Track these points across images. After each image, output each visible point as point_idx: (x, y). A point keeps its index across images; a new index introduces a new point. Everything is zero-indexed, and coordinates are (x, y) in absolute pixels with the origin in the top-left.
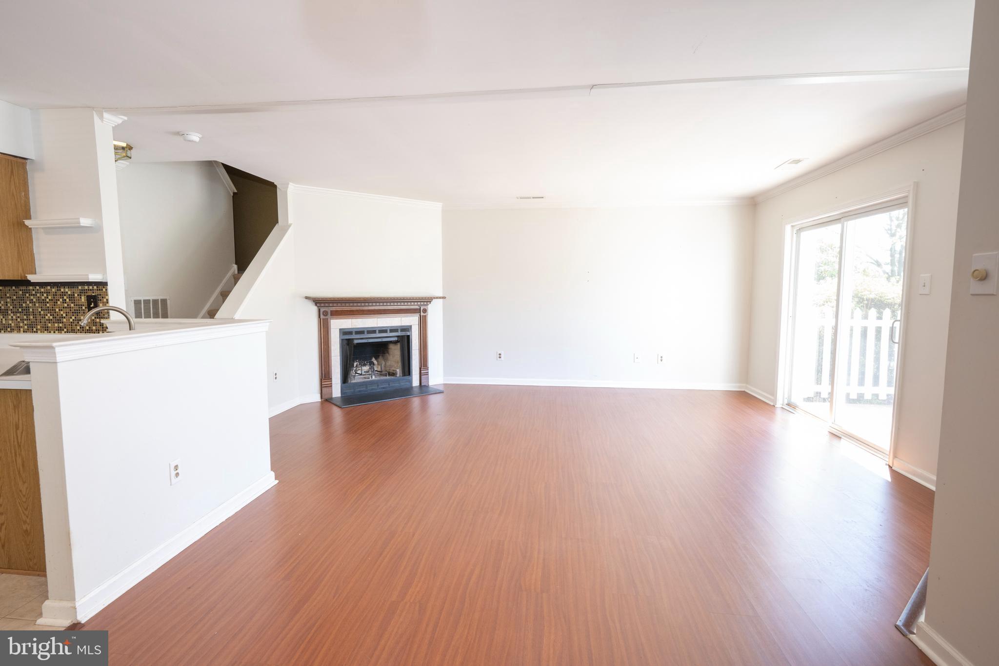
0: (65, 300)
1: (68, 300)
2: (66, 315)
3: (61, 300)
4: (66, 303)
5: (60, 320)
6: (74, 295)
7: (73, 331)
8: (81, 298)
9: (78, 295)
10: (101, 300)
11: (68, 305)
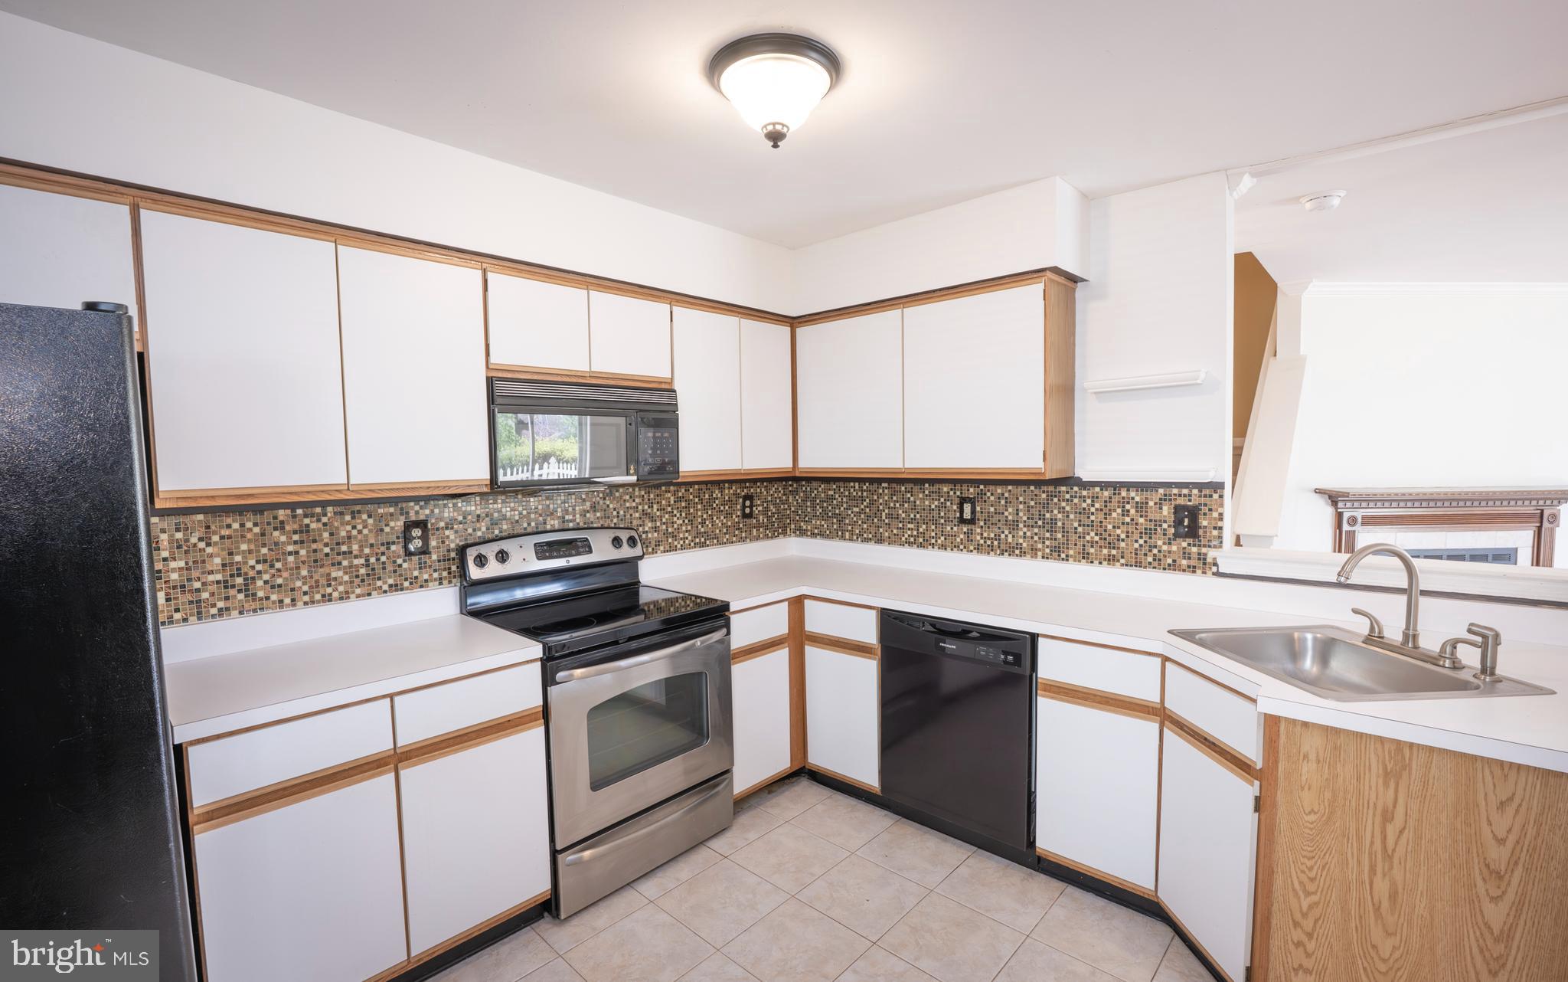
0: (1128, 511)
1: (1133, 511)
2: (1127, 536)
3: (1119, 511)
4: (1128, 515)
5: (1114, 544)
6: (1147, 503)
7: (1138, 564)
8: (1161, 508)
9: (1156, 504)
10: (1205, 514)
11: (1132, 520)
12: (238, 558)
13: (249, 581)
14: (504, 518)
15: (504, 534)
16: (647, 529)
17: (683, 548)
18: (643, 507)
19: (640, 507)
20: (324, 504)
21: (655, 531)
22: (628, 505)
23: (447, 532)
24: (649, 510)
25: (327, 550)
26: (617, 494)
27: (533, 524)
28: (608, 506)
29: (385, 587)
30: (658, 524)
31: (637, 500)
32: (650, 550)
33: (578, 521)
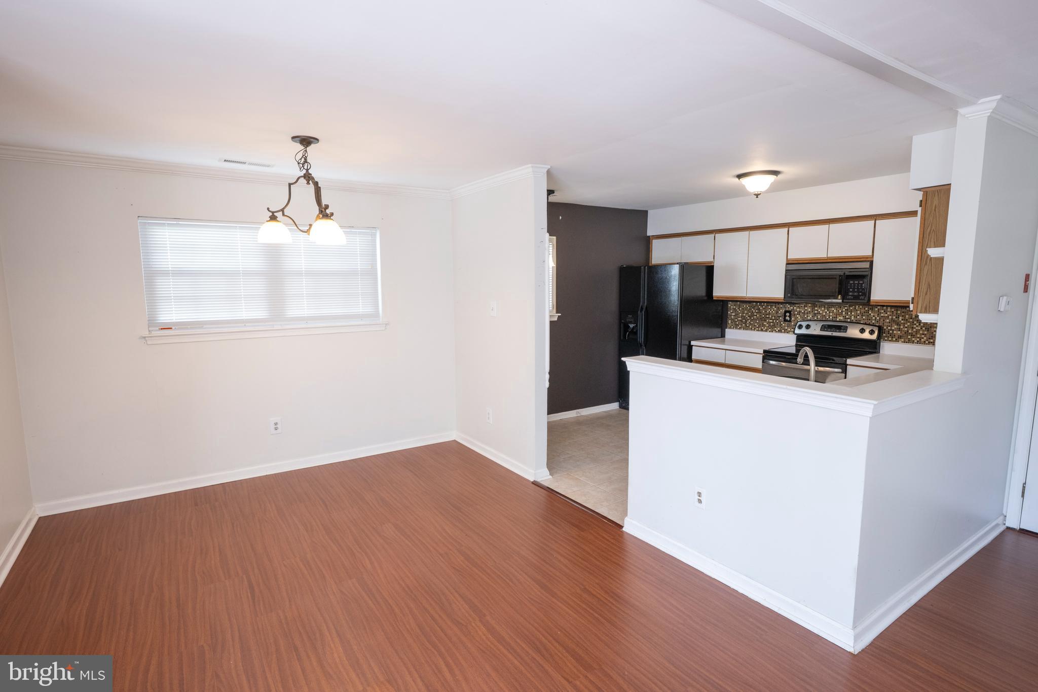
12: (744, 315)
13: (746, 322)
14: (819, 313)
15: (818, 319)
16: (893, 328)
17: (918, 342)
18: (892, 317)
19: (890, 317)
20: (764, 302)
21: (899, 331)
22: (882, 315)
23: (798, 316)
24: (896, 319)
25: (763, 316)
26: (876, 309)
27: (831, 317)
28: (870, 314)
29: (777, 330)
30: (902, 327)
31: (888, 313)
32: (894, 339)
33: (853, 319)
